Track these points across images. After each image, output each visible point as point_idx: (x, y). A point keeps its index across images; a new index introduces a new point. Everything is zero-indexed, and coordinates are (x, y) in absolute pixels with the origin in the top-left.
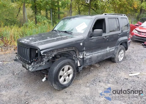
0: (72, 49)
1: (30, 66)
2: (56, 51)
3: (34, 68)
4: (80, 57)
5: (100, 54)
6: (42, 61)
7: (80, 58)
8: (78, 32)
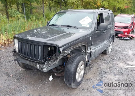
0: (84, 44)
1: (44, 66)
2: (73, 48)
3: (48, 67)
4: (87, 51)
5: (100, 47)
6: (57, 59)
7: (88, 53)
8: (82, 26)
